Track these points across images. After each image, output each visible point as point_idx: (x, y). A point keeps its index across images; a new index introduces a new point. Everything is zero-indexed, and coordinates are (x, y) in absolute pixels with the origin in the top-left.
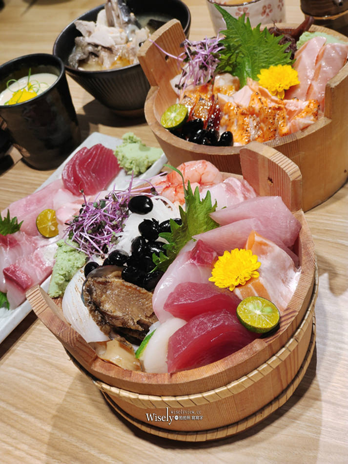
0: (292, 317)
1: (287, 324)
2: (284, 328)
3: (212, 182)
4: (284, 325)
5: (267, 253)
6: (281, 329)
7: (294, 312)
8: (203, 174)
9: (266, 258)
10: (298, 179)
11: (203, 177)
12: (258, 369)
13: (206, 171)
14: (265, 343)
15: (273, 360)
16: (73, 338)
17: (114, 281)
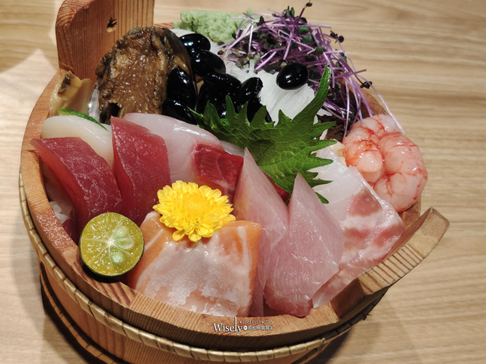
0: (118, 298)
1: (106, 292)
2: (99, 287)
3: (393, 192)
4: (103, 287)
6: (97, 283)
7: (128, 302)
8: (401, 174)
10: (364, 288)
11: (397, 175)
12: (57, 268)
13: (407, 176)
14: (73, 262)
15: (70, 286)
16: (63, 21)
17: (160, 60)
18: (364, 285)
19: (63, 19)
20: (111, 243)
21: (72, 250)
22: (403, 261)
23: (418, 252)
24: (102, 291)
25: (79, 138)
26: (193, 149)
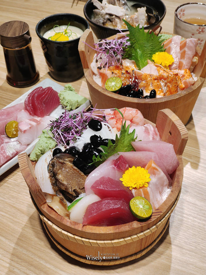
0: (158, 215)
1: (155, 218)
3: (138, 123)
4: (153, 218)
5: (156, 174)
7: (161, 212)
8: (134, 117)
9: (154, 177)
12: (131, 237)
13: (136, 116)
14: (139, 225)
15: (141, 235)
16: (37, 189)
17: (68, 164)
18: (185, 138)
19: (36, 189)
20: (141, 207)
21: (134, 224)
22: (180, 125)
23: (177, 120)
24: (154, 219)
25: (89, 205)
26: (114, 168)
